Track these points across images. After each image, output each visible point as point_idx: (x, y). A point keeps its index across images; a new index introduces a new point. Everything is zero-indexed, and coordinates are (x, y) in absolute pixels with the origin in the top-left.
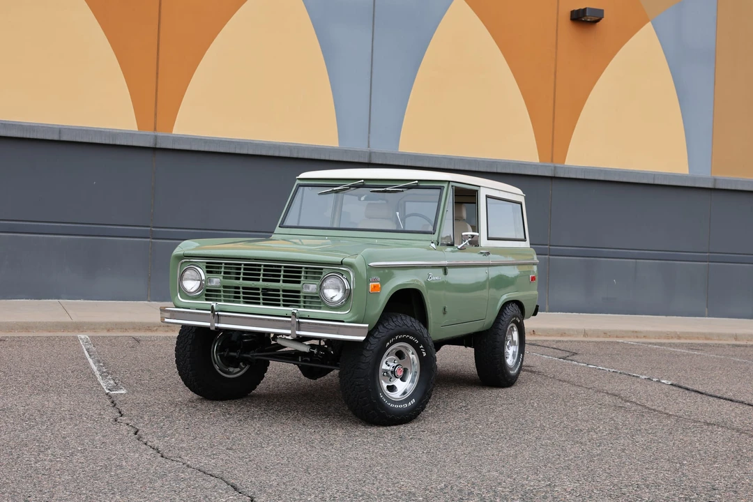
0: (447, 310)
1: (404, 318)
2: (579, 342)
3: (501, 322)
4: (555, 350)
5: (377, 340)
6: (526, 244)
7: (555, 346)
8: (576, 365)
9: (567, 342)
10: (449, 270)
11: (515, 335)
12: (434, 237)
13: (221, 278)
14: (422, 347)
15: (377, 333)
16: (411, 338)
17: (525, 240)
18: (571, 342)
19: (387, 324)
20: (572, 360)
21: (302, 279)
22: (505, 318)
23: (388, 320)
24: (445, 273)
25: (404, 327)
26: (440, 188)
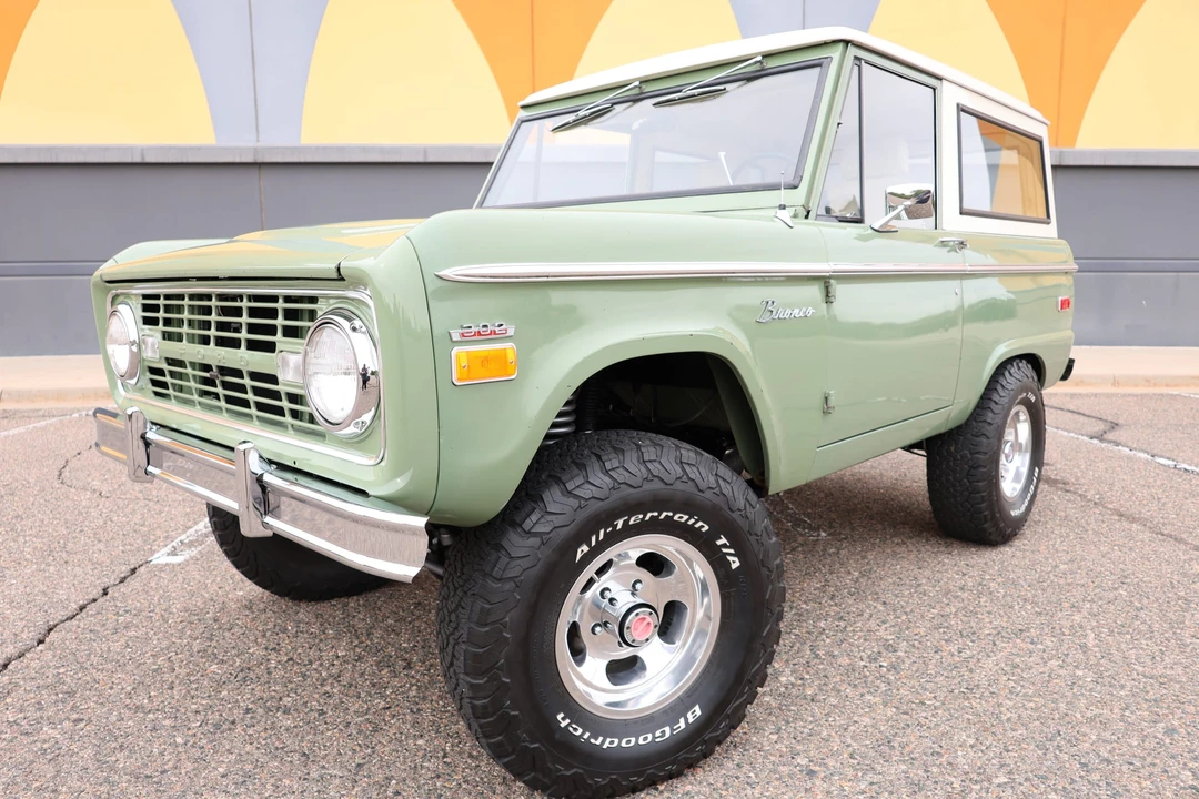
0: (832, 402)
1: (650, 453)
2: (1108, 396)
3: (993, 405)
4: (1077, 416)
5: (534, 541)
6: (1050, 231)
7: (1072, 408)
8: (1130, 458)
9: (1087, 395)
10: (839, 290)
11: (1024, 430)
12: (797, 197)
13: (159, 336)
14: (722, 541)
15: (534, 518)
16: (678, 517)
17: (1047, 220)
18: (1096, 395)
19: (579, 480)
20: (1117, 444)
21: (279, 338)
22: (1001, 397)
23: (582, 467)
24: (828, 297)
25: (647, 487)
26: (820, 65)
